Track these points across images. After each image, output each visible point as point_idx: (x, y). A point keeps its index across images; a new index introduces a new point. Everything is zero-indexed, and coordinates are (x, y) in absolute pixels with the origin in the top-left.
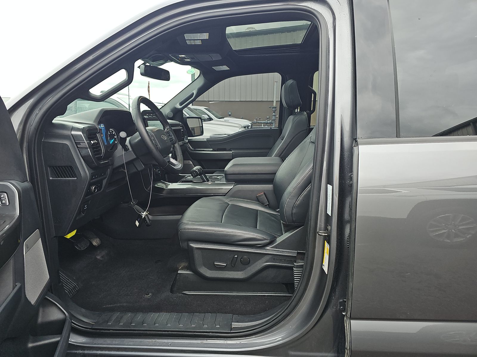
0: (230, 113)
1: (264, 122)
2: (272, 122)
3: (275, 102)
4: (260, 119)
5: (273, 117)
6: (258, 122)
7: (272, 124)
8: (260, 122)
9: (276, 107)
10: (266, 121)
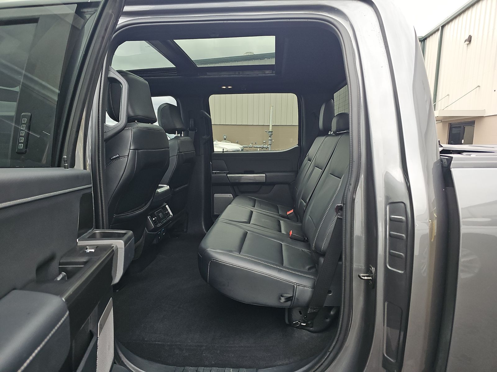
0: (225, 137)
1: (260, 146)
2: (268, 146)
3: (271, 127)
4: (256, 143)
5: (270, 141)
6: (254, 146)
7: (268, 149)
8: (255, 146)
9: (272, 132)
10: (262, 145)
